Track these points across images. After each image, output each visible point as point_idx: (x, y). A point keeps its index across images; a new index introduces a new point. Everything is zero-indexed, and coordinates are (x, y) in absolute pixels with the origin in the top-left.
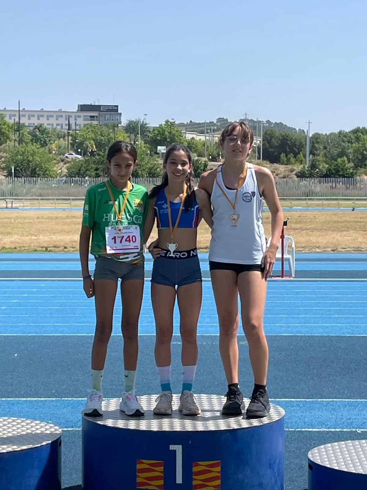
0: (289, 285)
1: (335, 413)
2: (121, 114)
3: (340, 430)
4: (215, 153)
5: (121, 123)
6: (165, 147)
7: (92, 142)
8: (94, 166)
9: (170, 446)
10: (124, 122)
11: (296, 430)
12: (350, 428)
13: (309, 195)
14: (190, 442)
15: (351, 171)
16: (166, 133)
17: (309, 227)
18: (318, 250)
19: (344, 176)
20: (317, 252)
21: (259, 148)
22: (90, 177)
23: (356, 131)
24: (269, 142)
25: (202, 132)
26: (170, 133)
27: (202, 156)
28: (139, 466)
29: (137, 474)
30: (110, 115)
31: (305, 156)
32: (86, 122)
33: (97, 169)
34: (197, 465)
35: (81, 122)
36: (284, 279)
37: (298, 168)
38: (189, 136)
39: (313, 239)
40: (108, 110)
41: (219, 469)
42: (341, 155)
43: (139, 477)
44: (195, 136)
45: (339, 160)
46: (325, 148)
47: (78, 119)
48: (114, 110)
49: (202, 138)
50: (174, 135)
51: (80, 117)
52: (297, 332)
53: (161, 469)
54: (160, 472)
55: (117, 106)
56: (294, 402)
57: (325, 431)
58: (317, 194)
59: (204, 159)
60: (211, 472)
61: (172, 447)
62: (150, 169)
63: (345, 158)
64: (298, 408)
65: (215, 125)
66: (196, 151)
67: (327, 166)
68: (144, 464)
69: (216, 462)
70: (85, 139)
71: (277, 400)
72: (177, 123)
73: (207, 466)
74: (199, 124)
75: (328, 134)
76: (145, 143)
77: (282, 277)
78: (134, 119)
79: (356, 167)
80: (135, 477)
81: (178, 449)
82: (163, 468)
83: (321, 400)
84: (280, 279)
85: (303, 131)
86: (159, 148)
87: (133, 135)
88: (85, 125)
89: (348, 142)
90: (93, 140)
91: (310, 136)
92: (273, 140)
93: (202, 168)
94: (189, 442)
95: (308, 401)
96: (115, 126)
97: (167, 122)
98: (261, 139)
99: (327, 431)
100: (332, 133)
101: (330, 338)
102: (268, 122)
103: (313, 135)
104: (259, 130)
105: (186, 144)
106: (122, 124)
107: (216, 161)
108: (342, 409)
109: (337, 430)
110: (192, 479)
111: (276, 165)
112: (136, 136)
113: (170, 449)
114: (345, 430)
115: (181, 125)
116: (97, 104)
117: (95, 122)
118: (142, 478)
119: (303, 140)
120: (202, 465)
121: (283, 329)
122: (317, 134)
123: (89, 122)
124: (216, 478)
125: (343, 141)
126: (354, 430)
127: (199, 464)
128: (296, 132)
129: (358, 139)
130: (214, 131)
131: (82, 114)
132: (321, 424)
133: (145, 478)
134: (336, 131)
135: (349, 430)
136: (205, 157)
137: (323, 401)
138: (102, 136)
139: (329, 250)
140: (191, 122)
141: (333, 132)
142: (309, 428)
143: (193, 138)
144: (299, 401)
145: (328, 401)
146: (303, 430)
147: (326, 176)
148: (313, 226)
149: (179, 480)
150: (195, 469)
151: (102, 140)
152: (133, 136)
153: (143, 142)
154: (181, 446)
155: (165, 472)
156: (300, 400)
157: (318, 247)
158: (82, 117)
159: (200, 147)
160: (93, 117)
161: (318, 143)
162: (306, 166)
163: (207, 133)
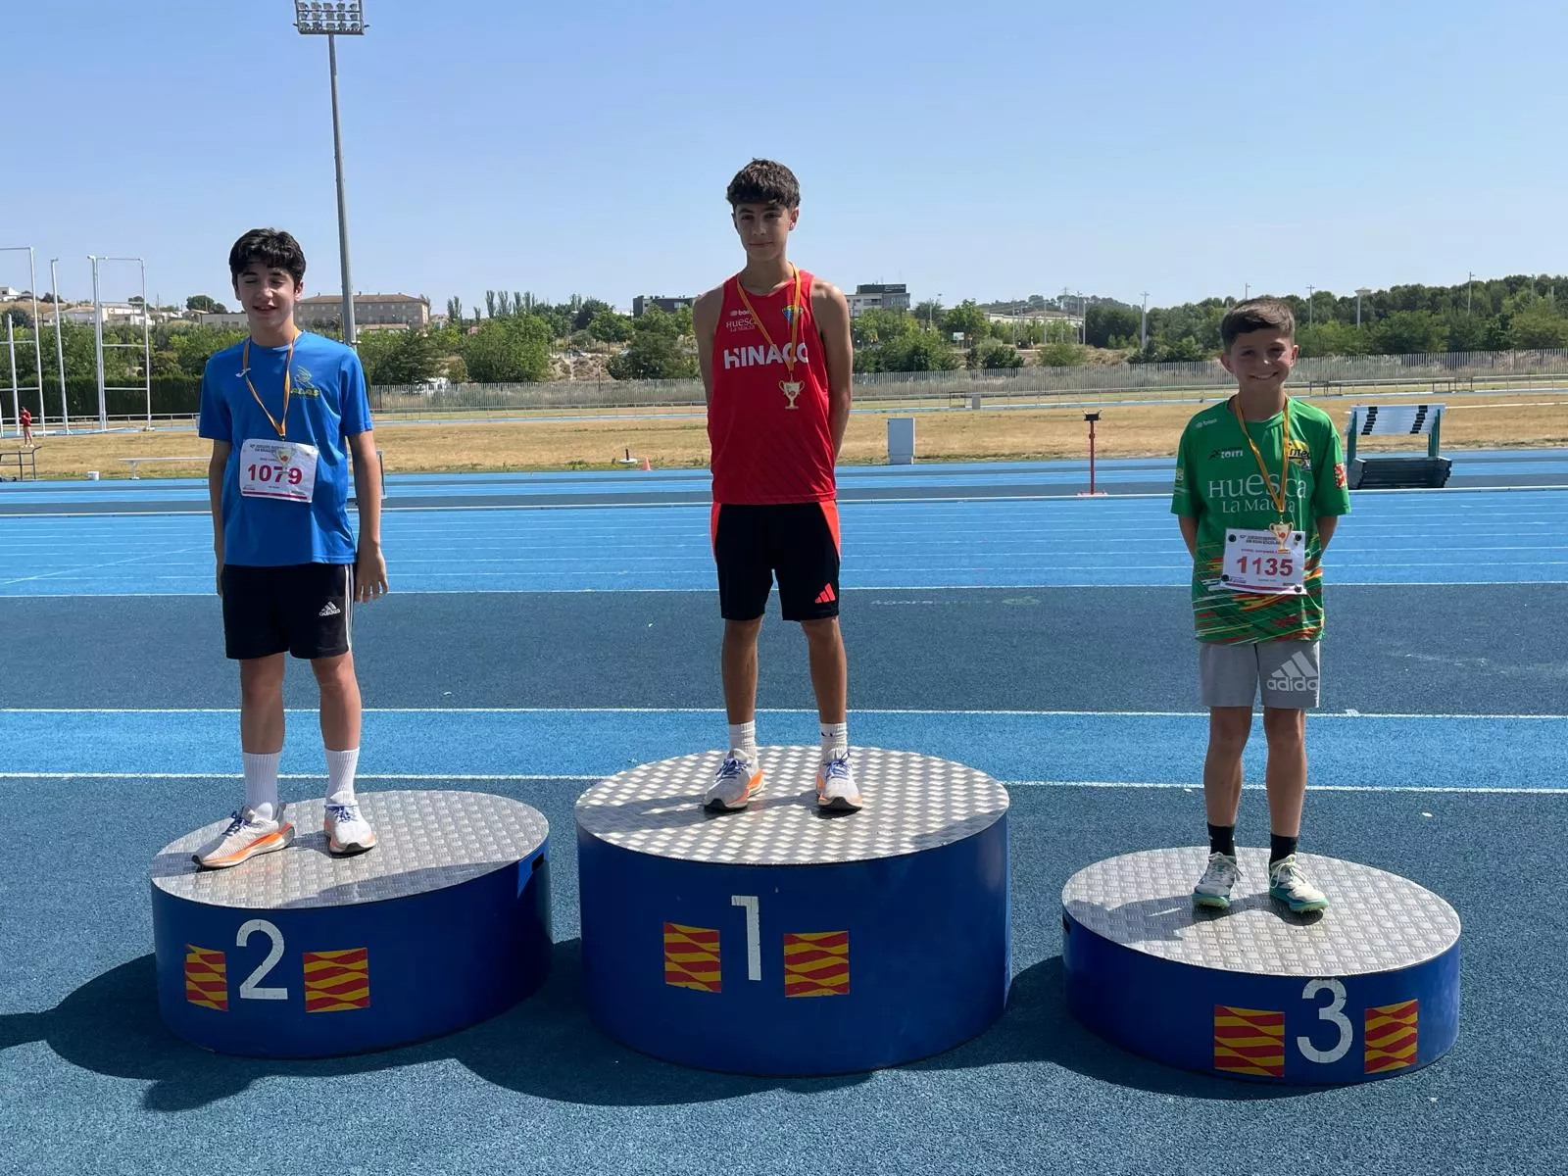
0: (1101, 505)
1: (1146, 745)
2: (909, 295)
3: (1152, 785)
4: (1026, 338)
5: (909, 306)
6: (962, 334)
7: (874, 330)
8: (874, 359)
9: (733, 897)
10: (913, 304)
11: (1068, 784)
12: (1171, 782)
13: (1143, 385)
14: (777, 891)
15: (1200, 353)
16: (965, 316)
17: (1140, 423)
18: (1148, 454)
19: (1189, 360)
20: (1148, 458)
21: (1081, 330)
22: (869, 372)
23: (1206, 304)
24: (1094, 321)
25: (1010, 314)
26: (968, 316)
27: (1008, 343)
28: (669, 938)
29: (667, 954)
30: (896, 296)
31: (1140, 338)
32: (866, 308)
33: (877, 363)
34: (795, 941)
35: (860, 306)
36: (1095, 495)
37: (1131, 352)
38: (993, 319)
39: (1143, 440)
40: (894, 291)
41: (844, 948)
42: (1187, 333)
43: (670, 960)
44: (1000, 319)
45: (1184, 341)
46: (1166, 326)
47: (858, 304)
48: (900, 290)
49: (1010, 321)
50: (974, 318)
51: (859, 301)
52: (1098, 581)
53: (716, 946)
54: (712, 953)
55: (904, 286)
56: (1073, 717)
57: (1122, 788)
58: (1154, 384)
59: (1011, 346)
60: (824, 955)
61: (737, 900)
62: (943, 360)
63: (1192, 338)
64: (1079, 732)
65: (1027, 304)
66: (1001, 337)
67: (1167, 348)
68: (679, 934)
69: (836, 933)
70: (866, 327)
71: (1045, 713)
72: (978, 303)
73: (818, 942)
74: (1007, 304)
75: (1170, 308)
76: (939, 330)
77: (1092, 493)
78: (925, 300)
79: (1206, 348)
80: (663, 960)
81: (751, 904)
82: (718, 944)
83: (1124, 713)
84: (1090, 496)
85: (1139, 307)
86: (955, 334)
87: (924, 320)
88: (866, 311)
89: (1197, 317)
90: (876, 328)
91: (1147, 311)
92: (1099, 319)
93: (1008, 357)
94: (774, 890)
95: (1099, 717)
96: (902, 310)
97: (965, 301)
98: (1083, 319)
99: (1126, 788)
100: (1175, 308)
101: (1151, 591)
102: (1094, 297)
103: (1151, 311)
104: (1081, 309)
105: (989, 329)
106: (911, 308)
107: (1027, 348)
108: (1159, 734)
109: (1146, 785)
110: (784, 972)
111: (1102, 350)
112: (927, 322)
113: (733, 904)
114: (1161, 785)
115: (984, 306)
116: (879, 284)
117: (877, 307)
118: (676, 963)
119: (1137, 318)
120: (805, 942)
121: (1077, 575)
122: (1155, 309)
123: (871, 307)
124: (837, 970)
125: (1190, 316)
126: (1179, 785)
127: (797, 938)
128: (1129, 309)
129: (1208, 313)
130: (1025, 311)
131: (863, 297)
132: (1117, 770)
133: (682, 965)
134: (1181, 304)
135: (1168, 786)
136: (1012, 343)
137: (1126, 716)
138: (886, 322)
139: (1165, 453)
140: (997, 302)
141: (1177, 305)
142: (1093, 780)
143: (998, 321)
144: (1084, 716)
145: (1134, 716)
146: (1081, 784)
147: (1166, 360)
148: (1144, 423)
149: (755, 972)
150: (789, 950)
151: (885, 328)
152: (923, 322)
153: (936, 329)
154: (756, 898)
155: (722, 954)
156: (1085, 713)
157: (1148, 451)
158: (862, 302)
159: (1007, 330)
160: (876, 300)
161: (1157, 320)
162: (1141, 350)
163: (1016, 314)
